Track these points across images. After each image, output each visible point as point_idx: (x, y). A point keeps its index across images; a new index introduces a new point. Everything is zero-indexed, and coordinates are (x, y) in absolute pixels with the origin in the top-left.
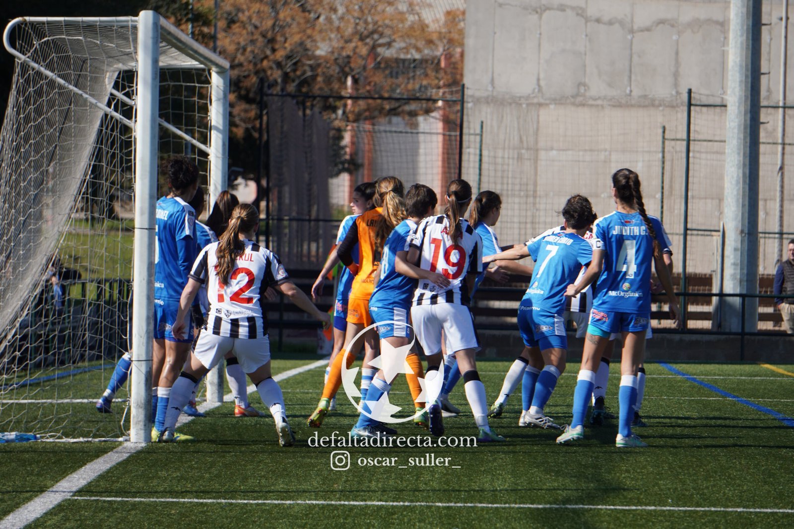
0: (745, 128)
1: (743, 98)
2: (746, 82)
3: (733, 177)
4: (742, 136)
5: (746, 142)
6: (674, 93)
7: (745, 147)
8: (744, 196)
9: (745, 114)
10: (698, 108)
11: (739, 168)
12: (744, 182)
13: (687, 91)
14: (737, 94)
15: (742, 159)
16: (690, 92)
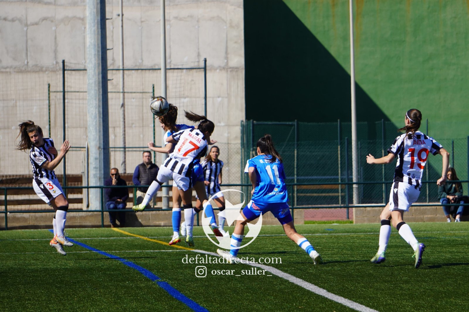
0: (99, 83)
1: (97, 65)
2: (98, 55)
3: (92, 114)
4: (97, 88)
5: (100, 92)
6: (55, 63)
7: (99, 95)
8: (100, 125)
9: (99, 75)
10: (70, 72)
11: (96, 108)
12: (100, 117)
13: (62, 61)
14: (93, 62)
15: (97, 102)
16: (64, 62)
